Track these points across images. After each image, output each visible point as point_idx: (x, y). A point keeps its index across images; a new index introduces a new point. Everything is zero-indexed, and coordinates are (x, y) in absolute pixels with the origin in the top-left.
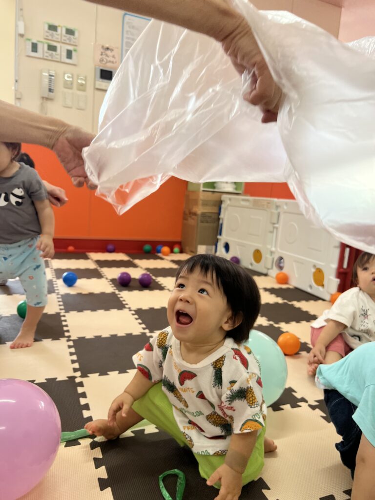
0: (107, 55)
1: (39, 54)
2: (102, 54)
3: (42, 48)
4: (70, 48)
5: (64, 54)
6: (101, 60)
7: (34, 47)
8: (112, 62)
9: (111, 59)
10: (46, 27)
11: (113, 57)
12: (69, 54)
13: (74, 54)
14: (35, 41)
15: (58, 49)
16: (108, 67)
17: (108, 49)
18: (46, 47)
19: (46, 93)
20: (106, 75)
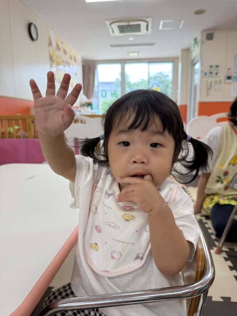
1: (207, 76)
2: (228, 71)
3: (208, 74)
4: (217, 72)
6: (227, 73)
7: (206, 74)
8: (231, 73)
10: (209, 67)
11: (232, 71)
12: (216, 74)
13: (218, 74)
14: (205, 72)
15: (213, 73)
16: (230, 75)
17: (229, 69)
19: (209, 87)
20: (229, 78)
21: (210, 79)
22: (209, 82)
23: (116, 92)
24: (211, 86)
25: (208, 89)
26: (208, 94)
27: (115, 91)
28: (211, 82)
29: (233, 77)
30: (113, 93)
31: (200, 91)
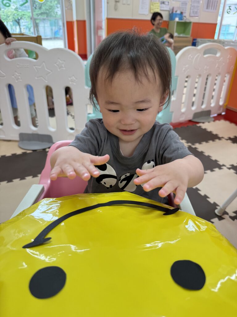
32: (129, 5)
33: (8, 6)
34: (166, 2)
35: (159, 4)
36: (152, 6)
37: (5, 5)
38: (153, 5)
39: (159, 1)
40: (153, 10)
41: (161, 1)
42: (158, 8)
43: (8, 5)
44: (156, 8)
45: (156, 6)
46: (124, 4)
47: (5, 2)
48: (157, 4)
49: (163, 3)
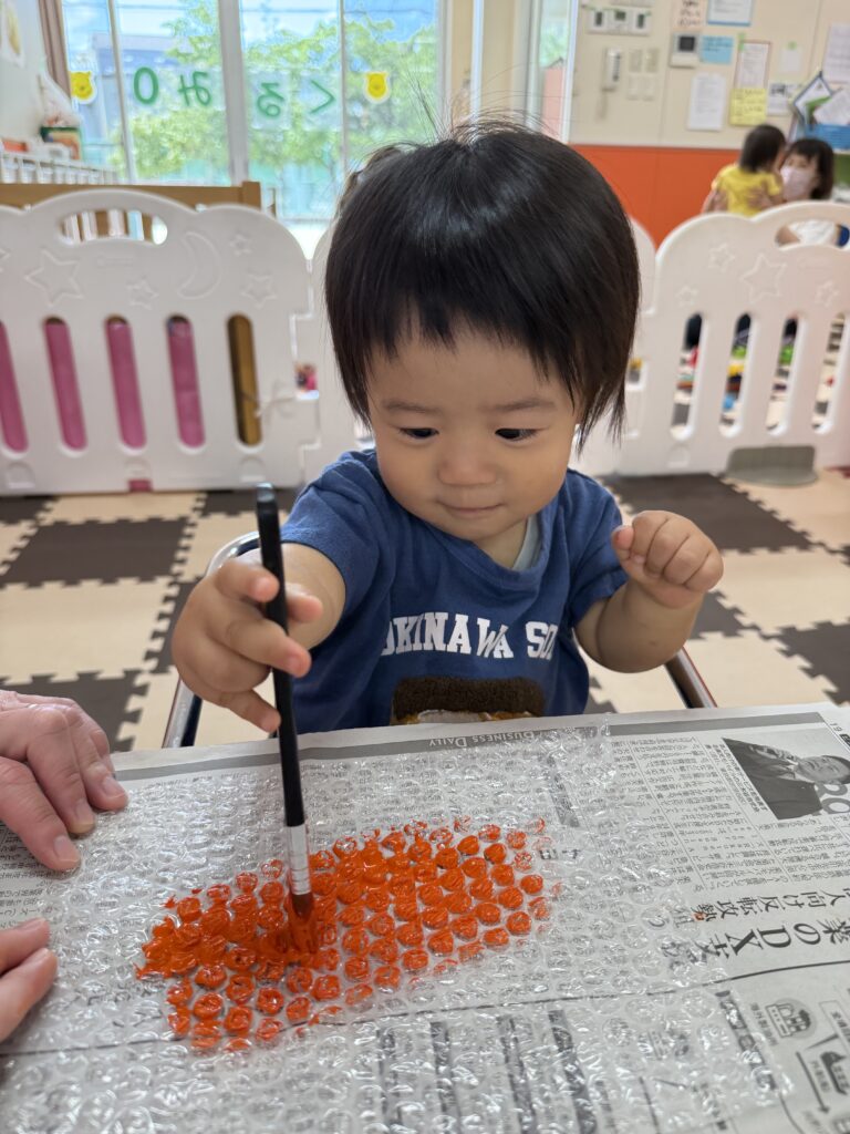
0: (689, 13)
1: (603, 28)
2: (683, 12)
3: (609, 18)
4: (643, 11)
5: (635, 19)
6: (682, 22)
7: (599, 19)
8: (694, 23)
9: (695, 18)
11: (698, 14)
12: (641, 20)
13: (647, 21)
14: (599, 9)
15: (627, 16)
16: (689, 31)
17: (690, 3)
18: (612, 14)
19: (609, 82)
20: (687, 44)
21: (616, 46)
22: (612, 54)
23: (202, 82)
24: (616, 78)
25: (606, 90)
26: (602, 113)
27: (196, 75)
28: (618, 57)
29: (700, 42)
30: (189, 83)
31: (575, 94)
32: (649, 99)
33: (272, 116)
34: (791, 86)
35: (765, 95)
36: (736, 103)
37: (266, 112)
38: (740, 98)
39: (765, 84)
40: (739, 114)
41: (774, 85)
42: (759, 110)
43: (273, 111)
44: (751, 109)
45: (753, 102)
46: (633, 98)
47: (264, 104)
48: (760, 93)
49: (782, 90)
